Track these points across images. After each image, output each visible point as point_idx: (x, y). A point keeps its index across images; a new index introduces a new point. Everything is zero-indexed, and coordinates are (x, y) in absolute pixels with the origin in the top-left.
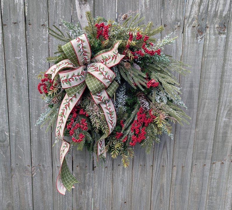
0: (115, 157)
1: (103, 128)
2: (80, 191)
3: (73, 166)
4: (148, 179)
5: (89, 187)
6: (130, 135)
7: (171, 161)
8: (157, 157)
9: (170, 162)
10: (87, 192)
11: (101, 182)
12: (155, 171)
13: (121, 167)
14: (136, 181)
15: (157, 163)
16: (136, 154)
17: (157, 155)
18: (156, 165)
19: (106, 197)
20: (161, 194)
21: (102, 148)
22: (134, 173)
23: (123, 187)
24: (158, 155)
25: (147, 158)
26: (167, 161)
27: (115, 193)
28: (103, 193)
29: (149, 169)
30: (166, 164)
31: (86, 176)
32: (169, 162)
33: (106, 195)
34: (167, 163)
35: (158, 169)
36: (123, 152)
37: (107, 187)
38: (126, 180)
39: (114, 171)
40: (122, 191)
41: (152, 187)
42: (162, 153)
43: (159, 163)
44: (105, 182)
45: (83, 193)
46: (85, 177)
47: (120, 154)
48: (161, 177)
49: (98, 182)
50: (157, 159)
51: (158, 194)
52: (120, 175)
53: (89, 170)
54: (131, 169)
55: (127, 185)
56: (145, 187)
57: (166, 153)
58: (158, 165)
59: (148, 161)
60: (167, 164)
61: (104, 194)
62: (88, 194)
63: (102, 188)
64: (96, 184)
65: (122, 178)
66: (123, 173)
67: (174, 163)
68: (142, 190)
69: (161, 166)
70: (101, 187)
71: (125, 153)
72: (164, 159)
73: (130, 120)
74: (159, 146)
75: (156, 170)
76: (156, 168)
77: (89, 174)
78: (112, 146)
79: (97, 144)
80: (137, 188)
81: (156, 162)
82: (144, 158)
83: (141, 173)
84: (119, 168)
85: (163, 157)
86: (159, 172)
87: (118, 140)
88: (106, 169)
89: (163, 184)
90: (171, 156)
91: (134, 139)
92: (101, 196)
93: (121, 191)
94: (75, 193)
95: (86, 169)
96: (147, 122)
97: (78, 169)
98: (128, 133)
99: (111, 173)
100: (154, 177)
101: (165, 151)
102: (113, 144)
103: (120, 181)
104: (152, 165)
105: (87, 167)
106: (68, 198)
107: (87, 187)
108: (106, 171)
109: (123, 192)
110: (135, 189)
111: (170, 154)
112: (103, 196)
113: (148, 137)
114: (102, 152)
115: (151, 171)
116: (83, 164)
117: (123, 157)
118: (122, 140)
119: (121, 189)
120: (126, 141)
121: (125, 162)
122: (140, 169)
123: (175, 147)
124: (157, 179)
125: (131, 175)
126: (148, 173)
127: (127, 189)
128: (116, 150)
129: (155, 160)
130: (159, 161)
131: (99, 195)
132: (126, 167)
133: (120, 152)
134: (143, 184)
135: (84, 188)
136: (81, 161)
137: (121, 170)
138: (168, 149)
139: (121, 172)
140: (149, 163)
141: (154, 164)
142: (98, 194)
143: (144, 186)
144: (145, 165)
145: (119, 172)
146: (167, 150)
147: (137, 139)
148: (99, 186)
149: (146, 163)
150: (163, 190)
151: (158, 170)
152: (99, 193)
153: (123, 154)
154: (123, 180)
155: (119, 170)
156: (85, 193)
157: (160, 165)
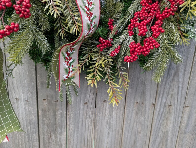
0: (94, 85)
1: (71, 21)
2: (49, 135)
3: (39, 99)
4: (146, 123)
5: (61, 130)
6: (125, 45)
7: (183, 99)
8: (162, 92)
9: (181, 100)
10: (58, 136)
11: (79, 123)
12: (157, 112)
13: (107, 104)
14: (128, 125)
15: (162, 100)
16: (132, 85)
17: (162, 89)
18: (159, 104)
19: (86, 145)
20: (163, 145)
21: (71, 67)
22: (126, 114)
23: (109, 133)
24: (164, 88)
25: (148, 93)
26: (176, 98)
27: (98, 140)
28: (81, 139)
29: (149, 109)
30: (174, 103)
31: (57, 114)
32: (179, 100)
33: (86, 142)
34: (176, 101)
35: (162, 109)
36: (110, 77)
37: (87, 132)
38: (114, 123)
39: (98, 110)
40: (108, 137)
41: (152, 134)
42: (170, 86)
43: (164, 101)
44: (84, 124)
45: (53, 137)
46: (55, 115)
47: (104, 80)
48: (165, 121)
49: (74, 124)
50: (161, 95)
51: (159, 144)
52: (105, 115)
53: (62, 106)
54: (122, 108)
55: (116, 129)
56: (141, 135)
57: (177, 87)
58: (163, 104)
59: (148, 97)
60: (176, 103)
61: (83, 140)
62: (60, 139)
63: (80, 132)
64: (71, 127)
65: (109, 121)
66: (111, 113)
67: (187, 101)
68: (136, 138)
69: (167, 105)
70: (78, 131)
71: (113, 79)
72: (172, 94)
73: (126, 19)
74: (168, 76)
75: (159, 111)
76: (159, 107)
77: (61, 111)
78: (90, 65)
79: (58, 56)
80: (129, 135)
81: (160, 99)
82: (143, 94)
83: (137, 114)
84: (105, 106)
85: (171, 93)
86: (163, 114)
87: (101, 55)
88: (86, 105)
89: (167, 131)
90: (184, 91)
91: (135, 48)
92: (79, 143)
93: (106, 137)
94: (42, 136)
95: (56, 105)
96: (162, 16)
97: (45, 103)
98: (123, 41)
99: (92, 112)
100: (155, 121)
101: (175, 82)
102: (91, 60)
103: (105, 124)
104: (154, 103)
105: (57, 101)
106: (32, 143)
107: (59, 130)
108: (85, 109)
109: (110, 140)
110: (126, 136)
111: (182, 88)
112: (81, 142)
113: (160, 51)
114: (71, 74)
115: (151, 112)
116: (52, 97)
117: (109, 86)
118: (109, 52)
119: (107, 135)
120: (118, 54)
121: (114, 95)
122: (136, 108)
123: (191, 78)
124: (159, 124)
125: (121, 116)
126: (147, 114)
127: (115, 136)
128: (96, 72)
129: (159, 95)
130: (165, 98)
131: (75, 141)
132: (115, 105)
133: (104, 77)
134: (139, 130)
135: (55, 130)
136: (49, 93)
137: (107, 108)
138: (181, 80)
139: (107, 112)
140: (149, 101)
141: (157, 102)
142: (73, 140)
143: (140, 132)
144: (144, 103)
145: (104, 111)
146: (178, 82)
147: (141, 48)
148: (76, 130)
149: (145, 101)
150: (167, 139)
151: (161, 111)
152: (75, 138)
153: (111, 80)
154: (110, 122)
155: (104, 108)
156: (56, 137)
157: (165, 104)
